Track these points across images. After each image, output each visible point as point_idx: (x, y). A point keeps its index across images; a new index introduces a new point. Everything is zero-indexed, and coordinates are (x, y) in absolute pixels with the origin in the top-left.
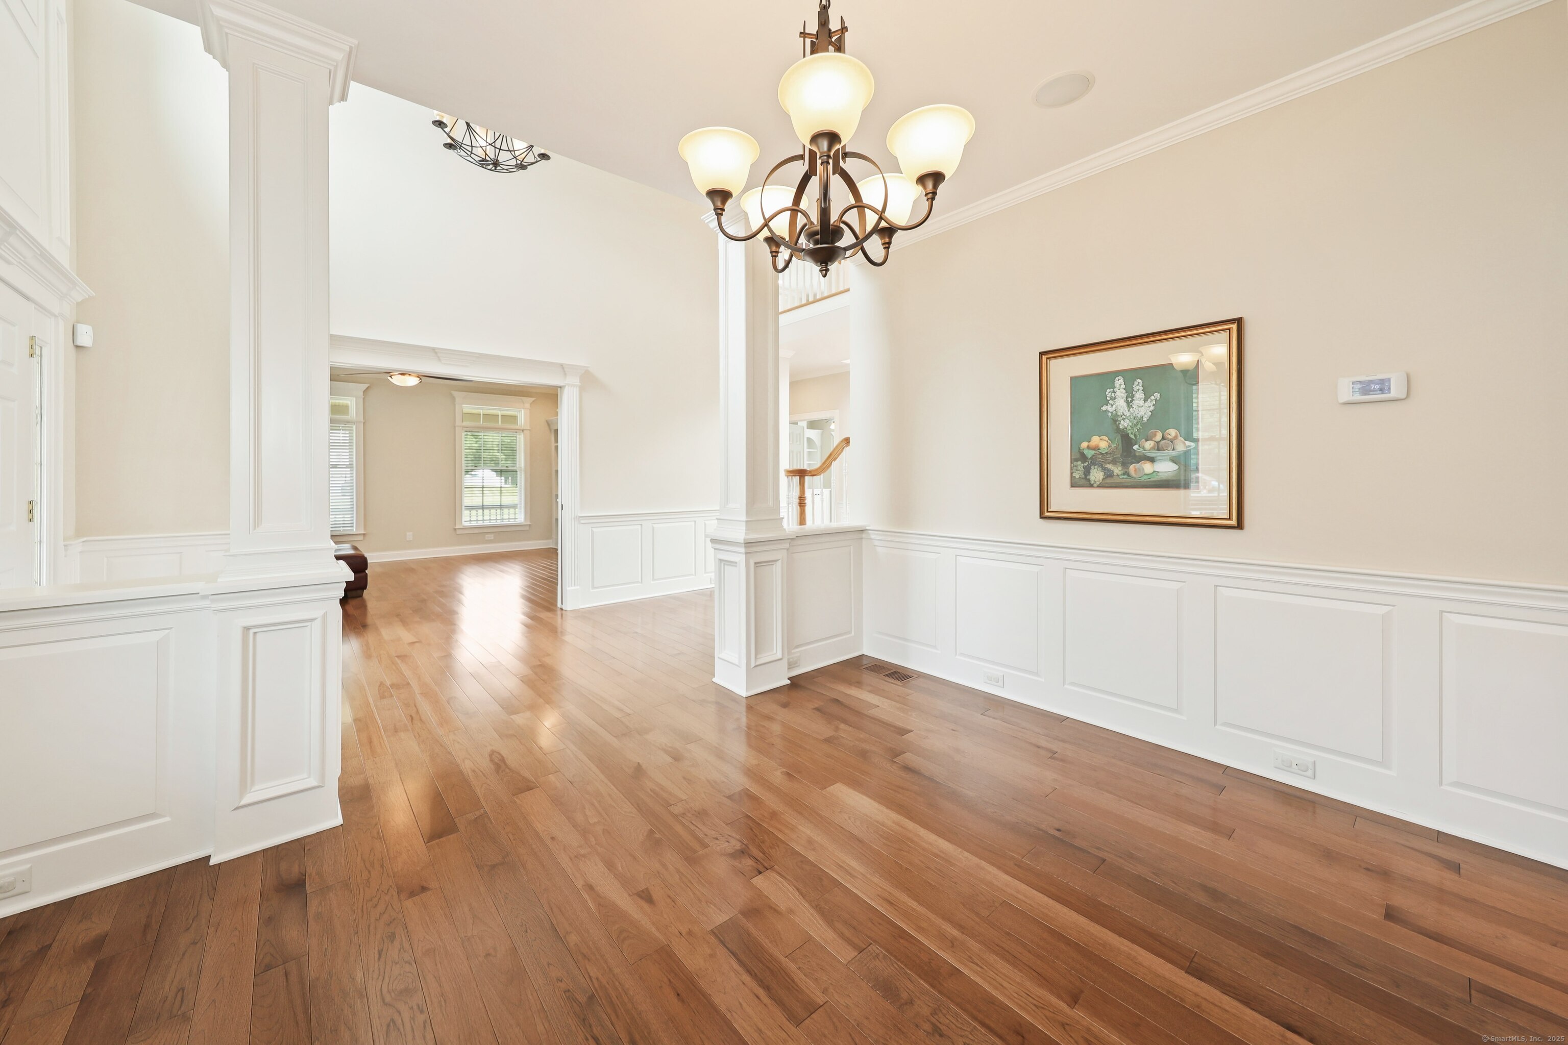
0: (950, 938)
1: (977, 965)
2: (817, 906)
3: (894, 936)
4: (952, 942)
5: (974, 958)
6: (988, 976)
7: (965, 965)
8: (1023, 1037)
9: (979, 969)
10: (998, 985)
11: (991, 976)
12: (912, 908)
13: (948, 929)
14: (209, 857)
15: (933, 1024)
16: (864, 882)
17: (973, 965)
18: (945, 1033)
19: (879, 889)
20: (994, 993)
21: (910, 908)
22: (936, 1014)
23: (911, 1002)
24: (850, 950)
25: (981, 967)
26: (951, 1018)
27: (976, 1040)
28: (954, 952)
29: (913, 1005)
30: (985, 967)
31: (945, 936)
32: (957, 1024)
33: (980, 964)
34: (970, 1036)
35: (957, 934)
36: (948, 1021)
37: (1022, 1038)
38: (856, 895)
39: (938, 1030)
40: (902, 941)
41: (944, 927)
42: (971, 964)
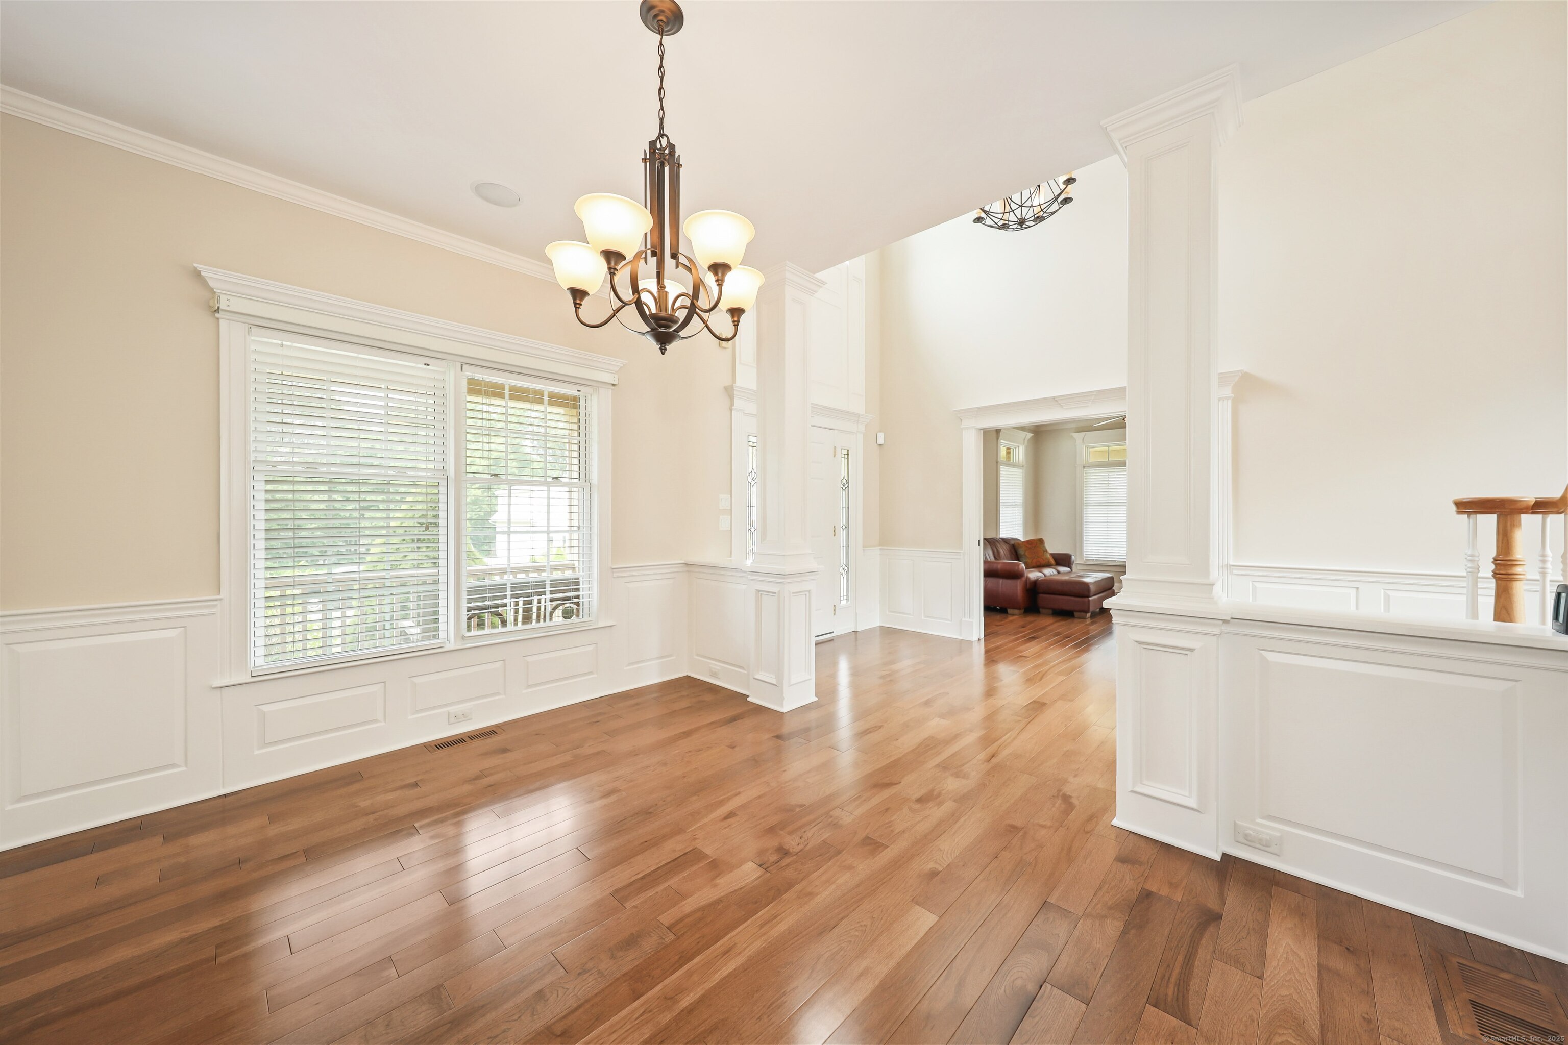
0: (676, 997)
1: (641, 1015)
2: (721, 901)
3: (683, 952)
4: (671, 998)
5: (650, 1014)
6: (626, 1023)
7: (642, 1005)
8: (559, 1036)
9: (635, 1016)
10: (614, 1029)
11: (626, 1025)
12: (719, 970)
13: (688, 998)
14: (749, 696)
15: (589, 971)
16: (754, 934)
17: (642, 1012)
18: (581, 977)
19: (744, 946)
20: (608, 1023)
21: (719, 968)
22: (599, 973)
23: (613, 957)
24: (671, 921)
25: (637, 1019)
26: (592, 983)
27: (568, 998)
28: (658, 998)
29: (610, 959)
30: (637, 1022)
31: (680, 993)
32: (586, 986)
33: (641, 1018)
34: (573, 994)
35: (682, 1005)
36: (590, 981)
37: (558, 1034)
38: (736, 927)
39: (584, 973)
40: (677, 957)
41: (692, 995)
42: (642, 1010)
